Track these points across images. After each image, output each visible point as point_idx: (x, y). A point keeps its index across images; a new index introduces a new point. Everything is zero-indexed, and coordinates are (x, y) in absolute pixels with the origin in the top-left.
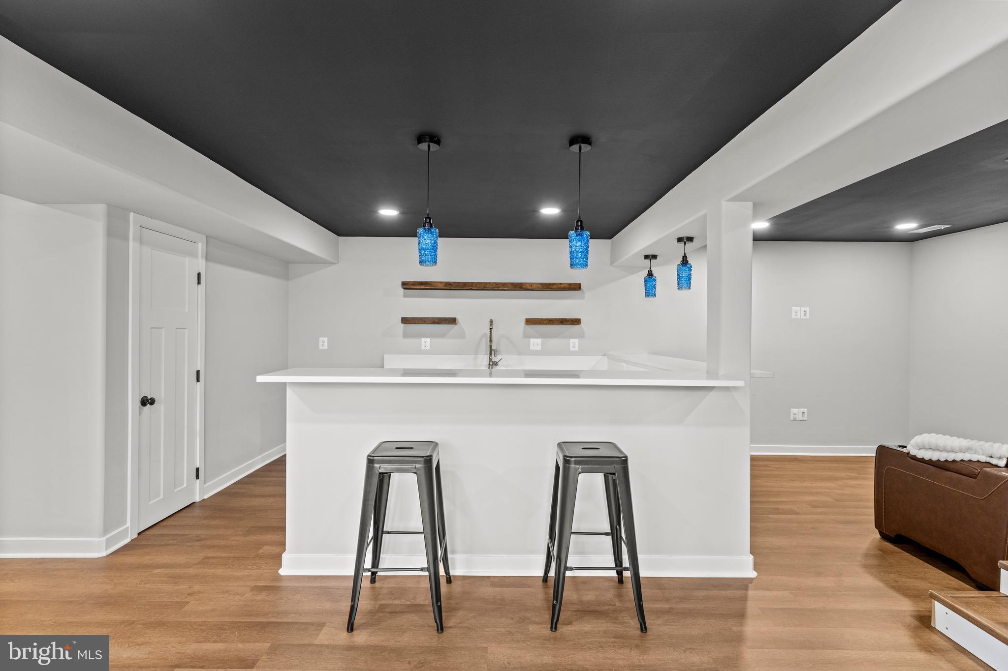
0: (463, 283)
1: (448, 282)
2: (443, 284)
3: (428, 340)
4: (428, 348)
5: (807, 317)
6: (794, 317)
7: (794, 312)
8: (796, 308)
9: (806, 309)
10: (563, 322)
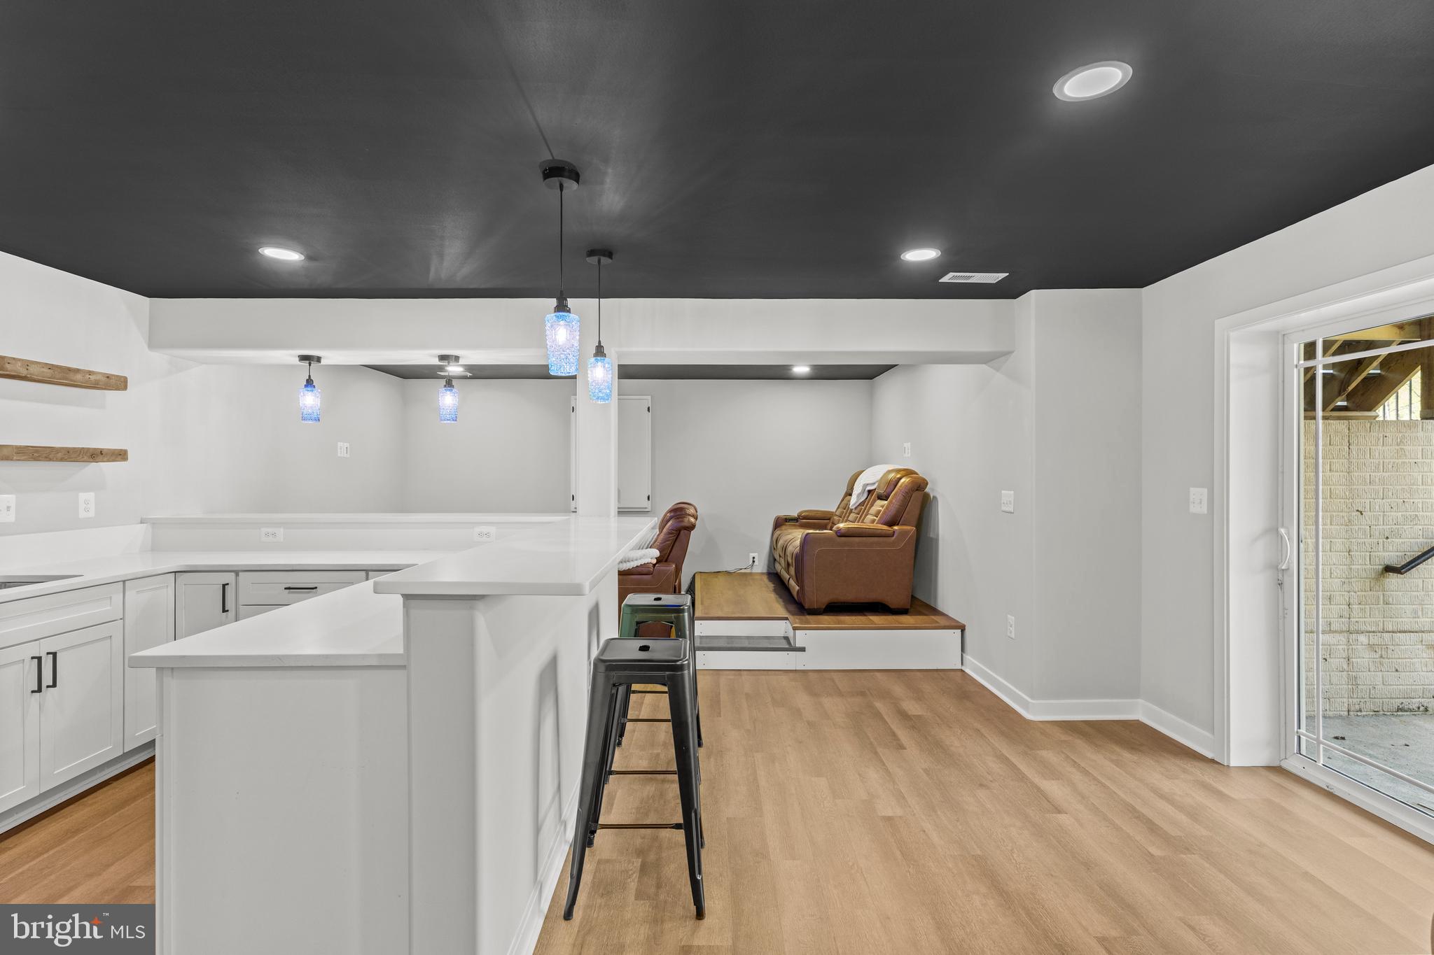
5: (348, 456)
6: (339, 455)
7: (339, 448)
8: (340, 444)
9: (347, 445)
10: (95, 455)
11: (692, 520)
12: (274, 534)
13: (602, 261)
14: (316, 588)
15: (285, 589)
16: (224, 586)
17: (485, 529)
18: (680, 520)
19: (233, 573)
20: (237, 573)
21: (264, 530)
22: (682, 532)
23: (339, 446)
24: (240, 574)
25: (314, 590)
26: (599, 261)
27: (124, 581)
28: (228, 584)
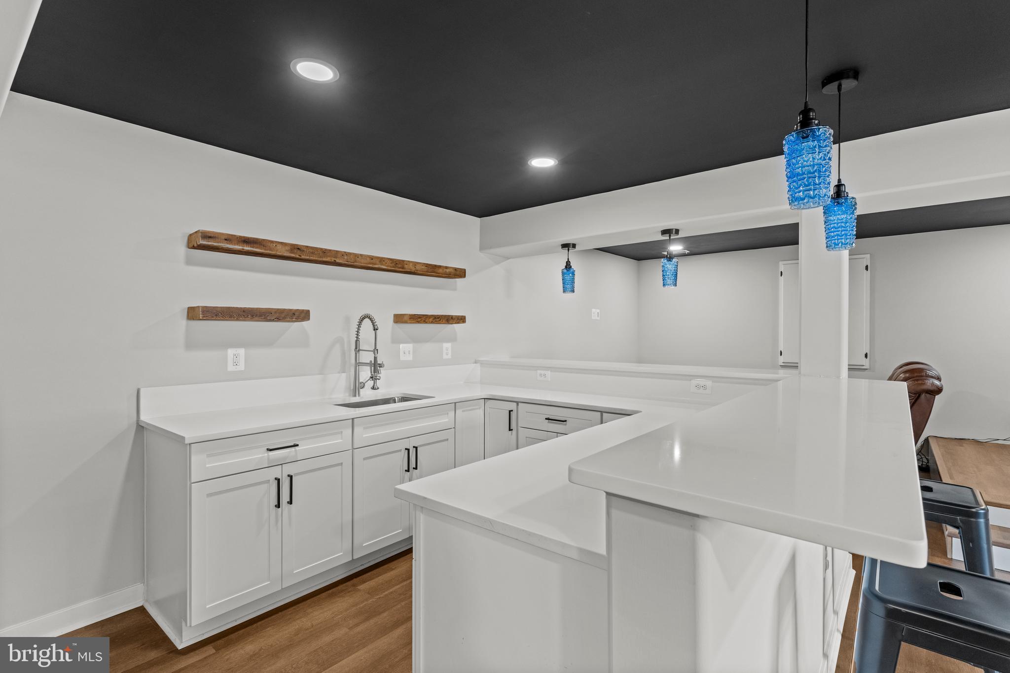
0: (321, 249)
1: (297, 245)
2: (288, 248)
3: (241, 352)
4: (241, 367)
5: (599, 319)
6: (593, 318)
7: (593, 313)
8: (594, 310)
9: (598, 311)
10: (449, 319)
11: (937, 382)
12: (545, 375)
13: (843, 86)
14: (566, 421)
15: (546, 419)
16: (510, 411)
17: (701, 382)
18: (920, 382)
19: (515, 403)
20: (517, 403)
21: (539, 372)
22: (923, 396)
23: (593, 312)
24: (519, 404)
25: (565, 423)
26: (839, 88)
27: (455, 403)
28: (512, 411)
